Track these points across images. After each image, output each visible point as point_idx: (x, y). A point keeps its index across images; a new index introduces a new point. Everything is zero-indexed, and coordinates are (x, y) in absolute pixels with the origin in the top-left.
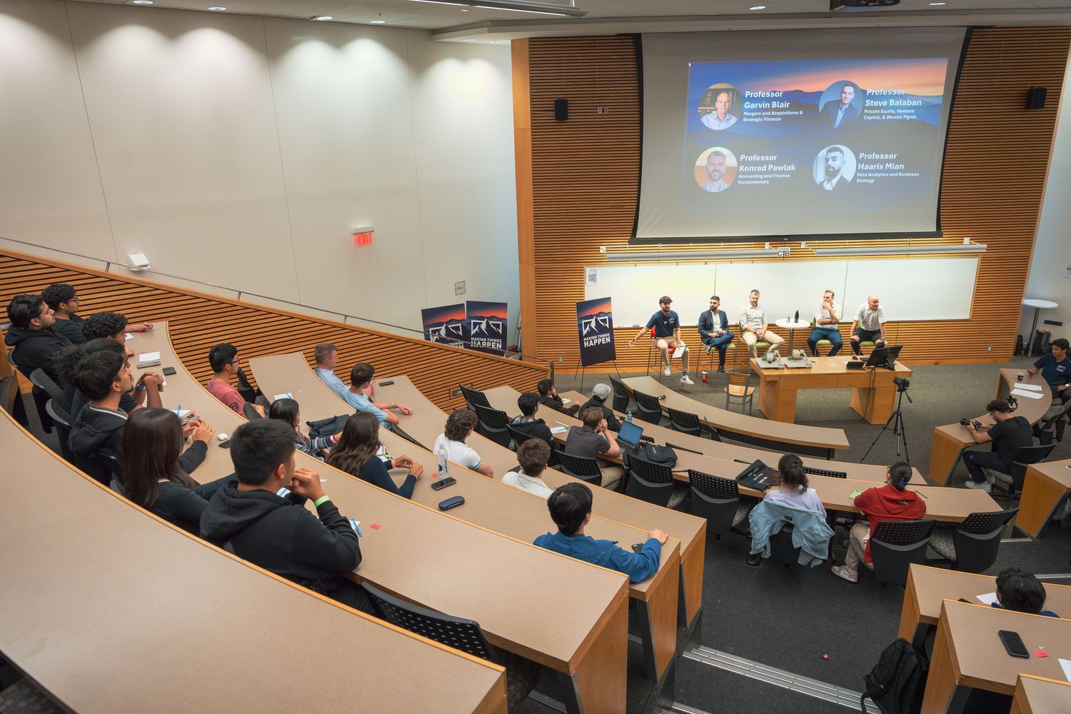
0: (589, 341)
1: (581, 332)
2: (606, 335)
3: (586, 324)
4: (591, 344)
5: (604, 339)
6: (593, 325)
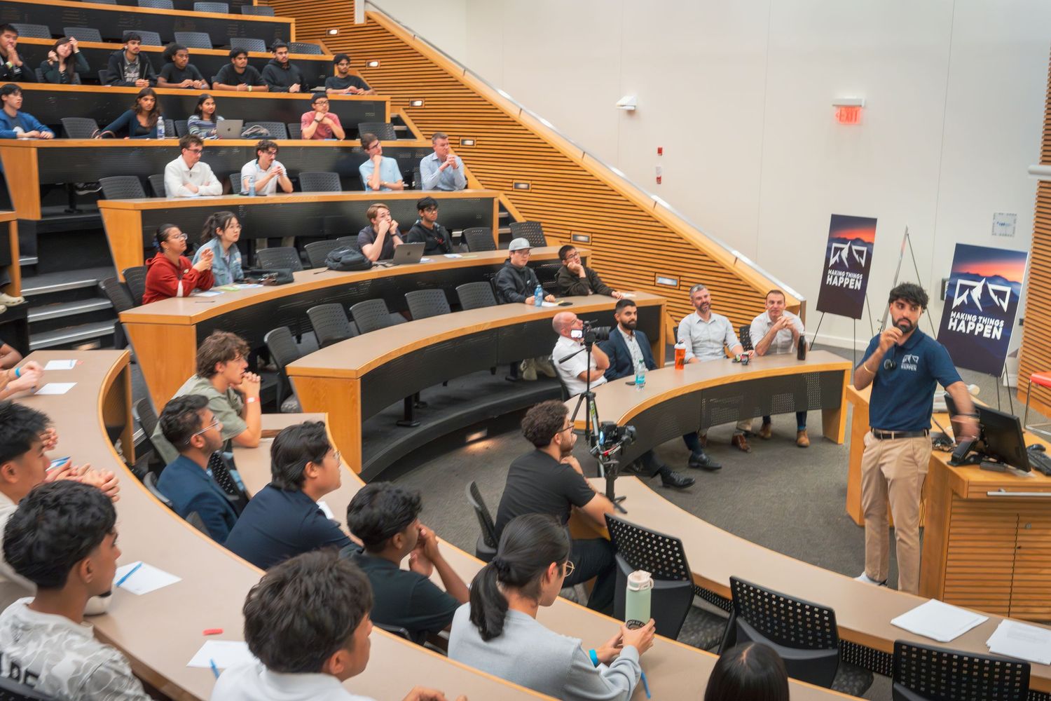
0: (959, 321)
2: (997, 322)
4: (962, 328)
5: (991, 329)
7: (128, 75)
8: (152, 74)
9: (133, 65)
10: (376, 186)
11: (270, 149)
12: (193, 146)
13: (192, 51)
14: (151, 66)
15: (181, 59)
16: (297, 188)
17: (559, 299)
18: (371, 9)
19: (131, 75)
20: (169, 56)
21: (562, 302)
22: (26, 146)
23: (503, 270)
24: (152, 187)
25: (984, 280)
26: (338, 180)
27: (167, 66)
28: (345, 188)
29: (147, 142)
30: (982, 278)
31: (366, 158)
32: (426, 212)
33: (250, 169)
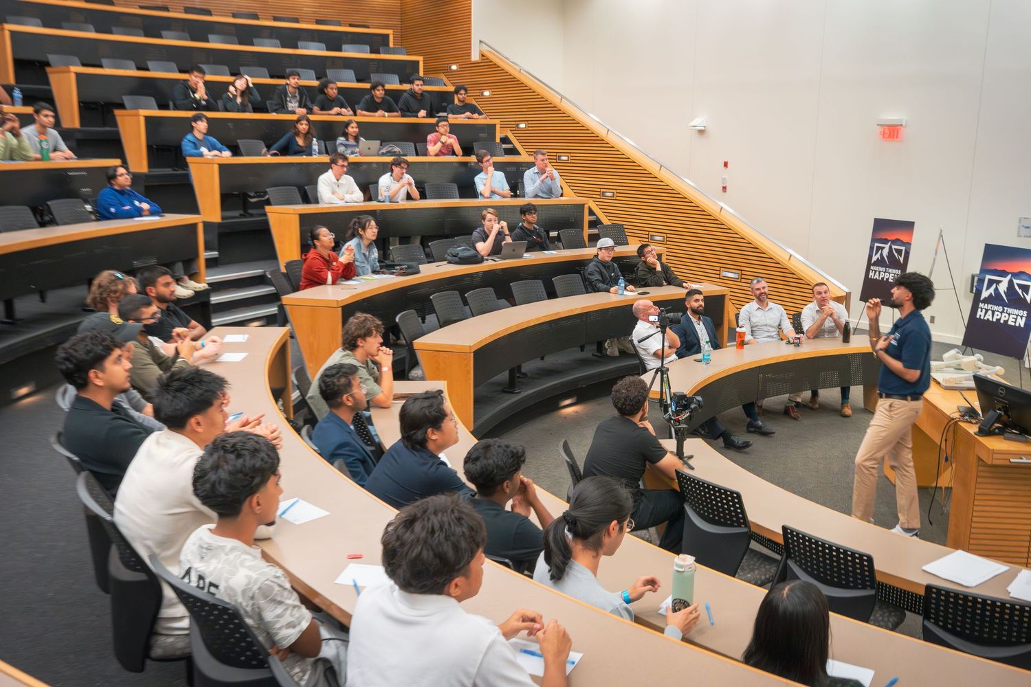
0: (987, 311)
1: (978, 294)
2: (1021, 312)
3: (991, 282)
4: (989, 316)
5: (1015, 318)
6: (1003, 288)
7: (290, 104)
8: (309, 103)
9: (294, 97)
10: (487, 194)
11: (402, 165)
12: (340, 162)
13: (340, 84)
14: (309, 97)
15: (332, 91)
16: (423, 196)
17: (637, 289)
18: (485, 48)
19: (293, 105)
20: (322, 90)
21: (641, 291)
22: (210, 163)
23: (591, 265)
24: (308, 196)
25: (1009, 276)
26: (457, 189)
27: (320, 97)
28: (463, 195)
29: (304, 159)
30: (1008, 273)
31: (480, 171)
32: (527, 216)
33: (385, 181)
